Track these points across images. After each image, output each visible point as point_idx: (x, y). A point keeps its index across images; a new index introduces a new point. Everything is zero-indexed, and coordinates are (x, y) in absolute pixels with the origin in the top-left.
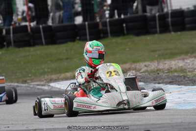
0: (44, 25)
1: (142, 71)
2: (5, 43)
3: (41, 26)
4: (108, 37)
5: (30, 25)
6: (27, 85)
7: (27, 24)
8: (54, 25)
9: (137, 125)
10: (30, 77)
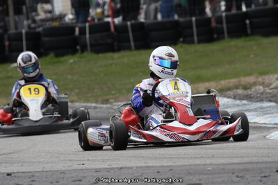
0: (133, 22)
1: (272, 87)
2: (78, 47)
3: (129, 23)
4: (223, 38)
5: (114, 22)
6: (108, 106)
7: (109, 20)
8: (148, 21)
9: (266, 163)
10: (113, 94)
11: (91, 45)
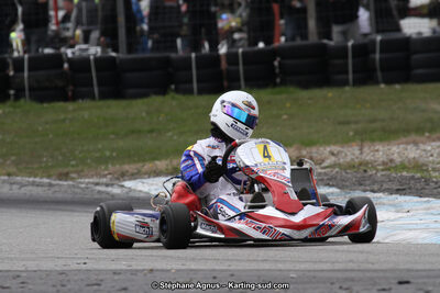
1: (323, 165)
2: (11, 92)
3: (92, 57)
4: (239, 87)
6: (70, 183)
8: (122, 56)
10: (73, 166)
11: (31, 89)
